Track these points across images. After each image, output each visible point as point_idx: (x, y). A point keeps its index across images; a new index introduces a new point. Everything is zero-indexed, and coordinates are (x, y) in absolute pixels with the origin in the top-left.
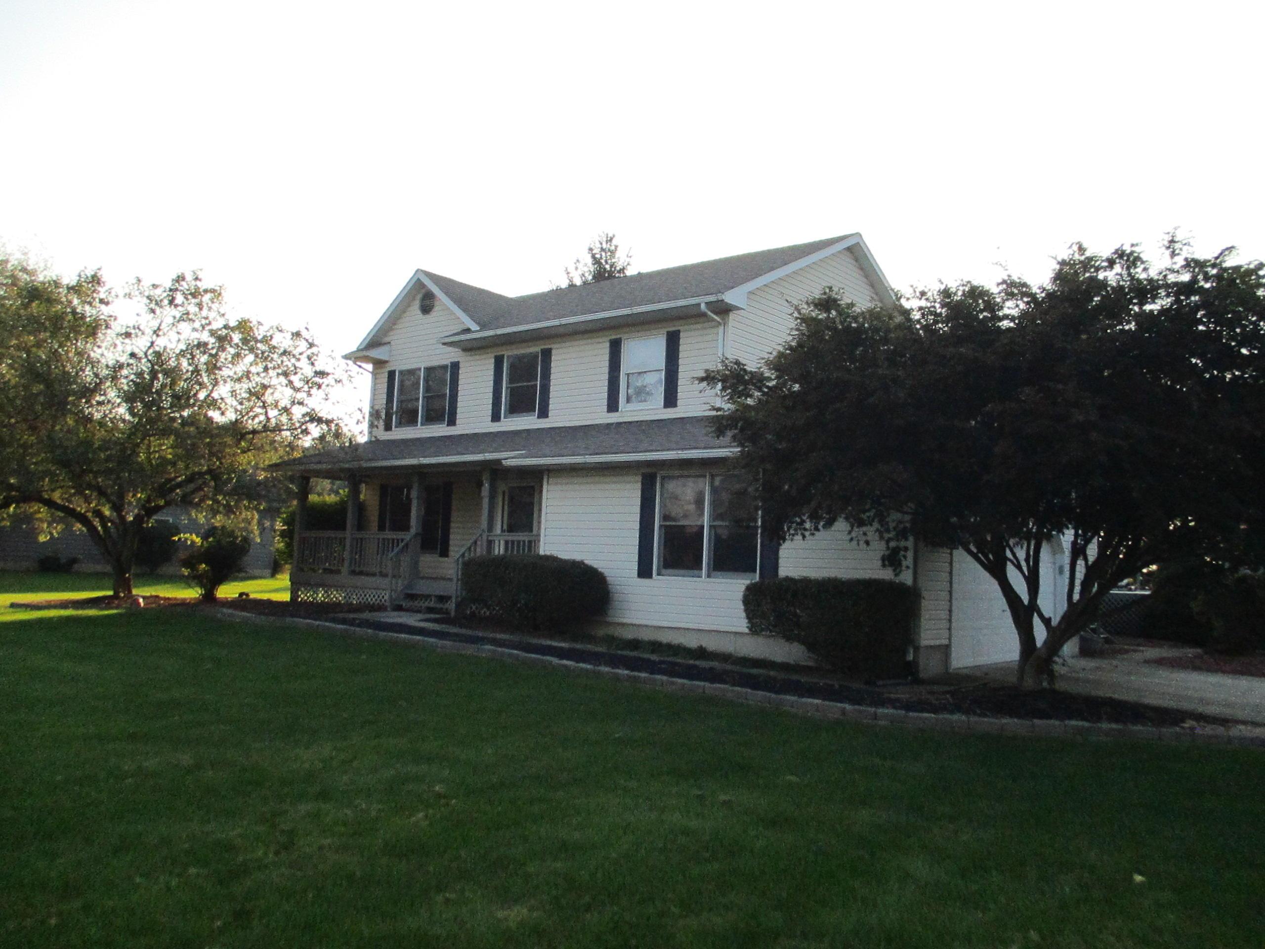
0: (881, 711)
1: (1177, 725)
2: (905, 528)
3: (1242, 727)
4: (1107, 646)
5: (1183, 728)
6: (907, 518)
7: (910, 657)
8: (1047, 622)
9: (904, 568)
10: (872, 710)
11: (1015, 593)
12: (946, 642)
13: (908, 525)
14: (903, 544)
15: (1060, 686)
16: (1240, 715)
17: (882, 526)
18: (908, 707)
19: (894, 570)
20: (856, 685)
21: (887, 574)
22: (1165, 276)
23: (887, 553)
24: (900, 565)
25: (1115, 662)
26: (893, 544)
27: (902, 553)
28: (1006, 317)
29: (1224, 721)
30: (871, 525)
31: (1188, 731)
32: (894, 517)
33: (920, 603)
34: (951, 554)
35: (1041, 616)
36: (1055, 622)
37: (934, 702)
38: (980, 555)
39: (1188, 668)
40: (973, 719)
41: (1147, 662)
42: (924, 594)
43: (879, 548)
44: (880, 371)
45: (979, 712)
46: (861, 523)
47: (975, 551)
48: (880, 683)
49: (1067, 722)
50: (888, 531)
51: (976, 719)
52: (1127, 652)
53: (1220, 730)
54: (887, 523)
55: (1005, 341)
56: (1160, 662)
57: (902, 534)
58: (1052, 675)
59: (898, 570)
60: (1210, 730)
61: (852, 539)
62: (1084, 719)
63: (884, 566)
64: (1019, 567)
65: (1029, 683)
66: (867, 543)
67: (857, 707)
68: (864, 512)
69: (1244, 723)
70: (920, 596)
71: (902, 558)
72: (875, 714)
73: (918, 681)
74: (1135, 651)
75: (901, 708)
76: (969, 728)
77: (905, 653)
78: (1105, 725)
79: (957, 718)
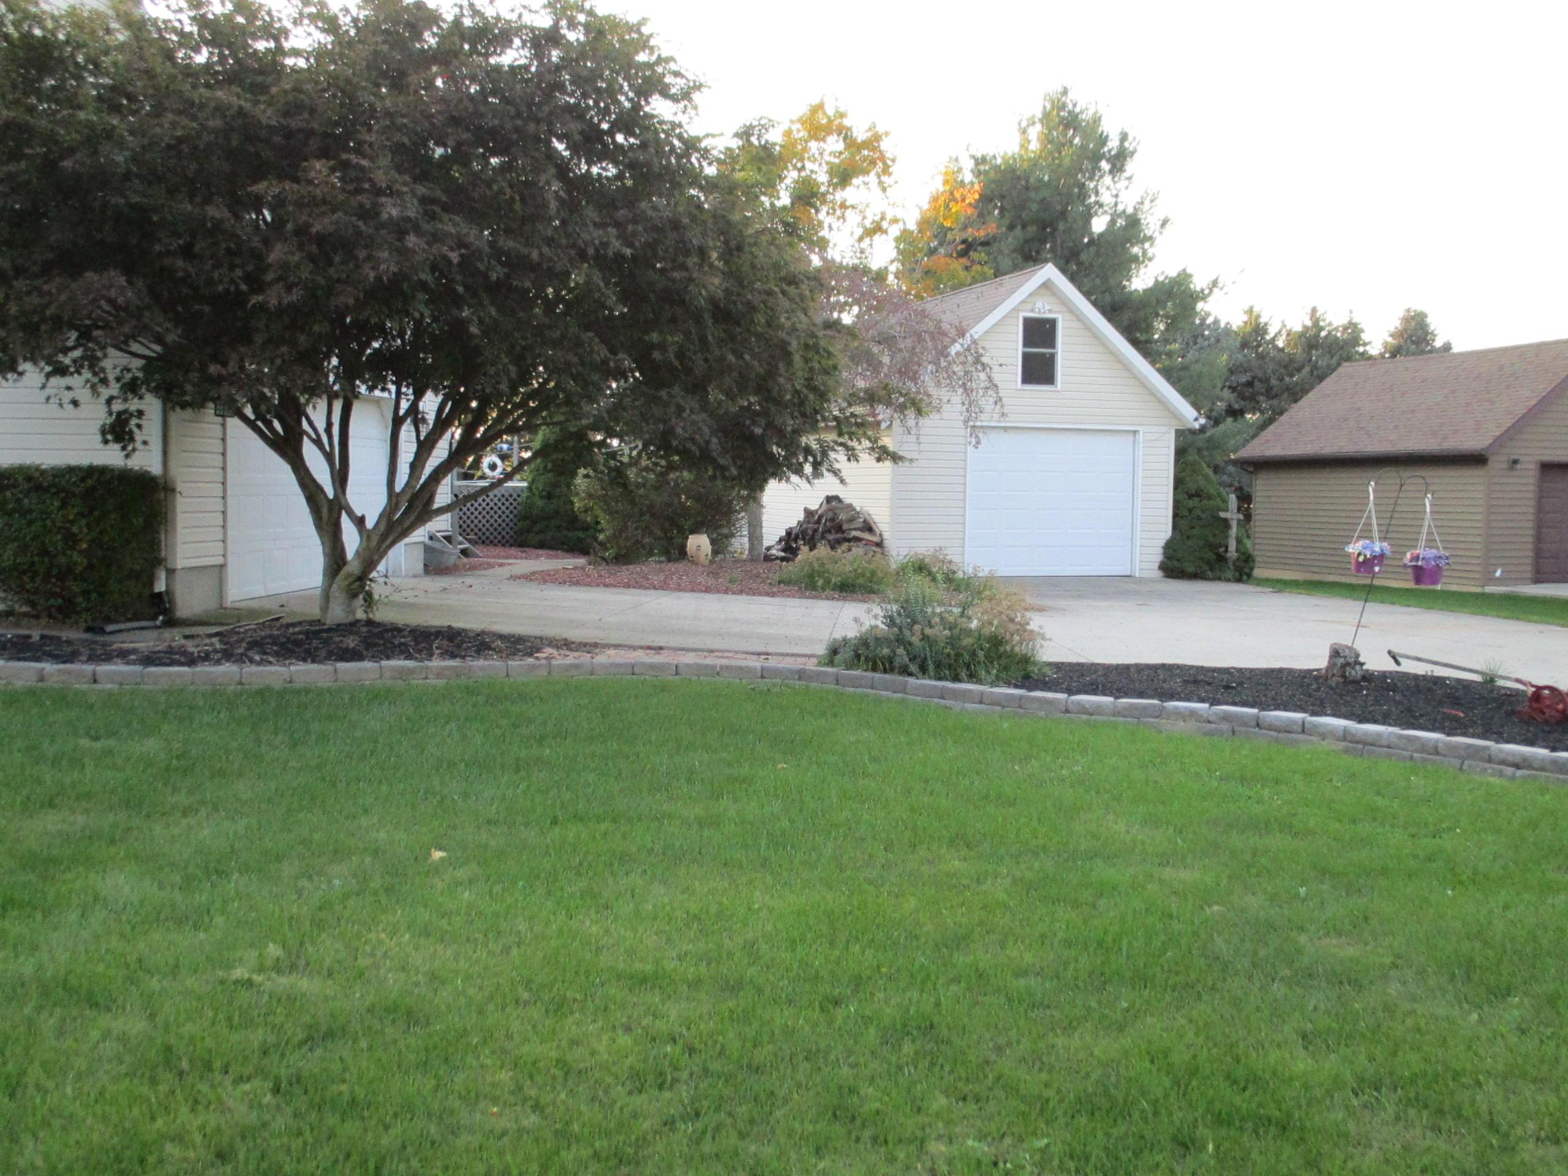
0: (103, 668)
1: (531, 655)
2: (135, 379)
3: (612, 652)
4: (465, 560)
5: (537, 658)
6: (139, 363)
7: (160, 586)
8: (360, 522)
9: (139, 445)
10: (89, 668)
11: (314, 481)
12: (219, 560)
13: (140, 375)
14: (134, 405)
15: (381, 615)
16: (614, 638)
17: (95, 374)
18: (149, 660)
19: (124, 448)
20: (71, 634)
21: (112, 456)
22: (520, 16)
23: (109, 421)
24: (132, 439)
25: (469, 580)
26: (117, 406)
27: (134, 422)
28: (296, 53)
29: (590, 647)
30: (79, 373)
31: (544, 662)
32: (113, 361)
33: (174, 500)
34: (224, 425)
35: (351, 513)
36: (370, 524)
37: (191, 649)
38: (259, 423)
39: (565, 582)
40: (249, 669)
41: (514, 578)
42: (179, 487)
43: (96, 414)
44: (82, 115)
45: (257, 658)
46: (61, 371)
47: (252, 417)
48: (110, 628)
49: (384, 663)
50: (104, 381)
51: (254, 668)
52: (490, 566)
53: (585, 658)
54: (103, 370)
55: (288, 87)
56: (529, 577)
57: (131, 388)
58: (369, 599)
59: (130, 448)
60: (571, 658)
61: (48, 399)
62: (409, 657)
63: (106, 442)
64: (318, 442)
65: (337, 613)
66: (75, 403)
67: (62, 666)
68: (66, 351)
69: (617, 646)
70: (173, 490)
71: (135, 430)
72: (94, 673)
73: (172, 622)
74: (501, 565)
75: (134, 663)
76: (241, 683)
77: (151, 581)
78: (436, 663)
79: (228, 668)
